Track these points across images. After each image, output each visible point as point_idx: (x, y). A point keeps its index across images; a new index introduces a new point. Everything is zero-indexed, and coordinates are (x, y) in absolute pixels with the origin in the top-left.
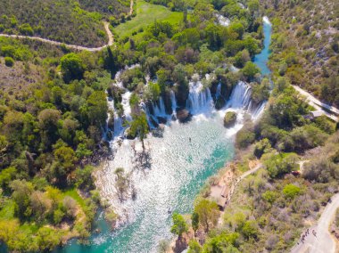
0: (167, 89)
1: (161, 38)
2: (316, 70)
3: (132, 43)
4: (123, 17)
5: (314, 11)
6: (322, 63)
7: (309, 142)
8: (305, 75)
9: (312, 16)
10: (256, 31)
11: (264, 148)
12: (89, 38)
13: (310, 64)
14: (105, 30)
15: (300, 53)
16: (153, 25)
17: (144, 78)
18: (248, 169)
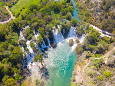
1: (34, 12)
2: (97, 18)
3: (22, 16)
4: (13, 2)
6: (98, 15)
7: (104, 48)
8: (94, 20)
10: (69, 2)
12: (1, 17)
13: (94, 15)
14: (7, 10)
15: (89, 11)
16: (30, 6)
17: (33, 33)
18: (86, 64)
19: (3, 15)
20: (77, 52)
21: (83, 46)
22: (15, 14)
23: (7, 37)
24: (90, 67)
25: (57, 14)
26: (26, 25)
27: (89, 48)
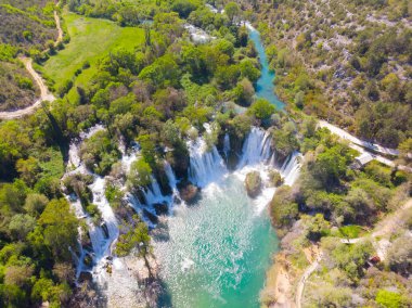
1: (124, 77)
2: (341, 96)
3: (81, 91)
4: (51, 46)
5: (306, 12)
6: (345, 86)
7: (371, 204)
8: (330, 105)
9: (306, 18)
10: (244, 45)
12: (6, 94)
13: (330, 88)
14: (28, 73)
15: (313, 73)
16: (107, 59)
17: (116, 149)
18: (308, 264)
19: (14, 89)
20: (275, 219)
21: (297, 195)
22: (56, 87)
23: (24, 166)
24: (326, 276)
25: (201, 84)
26: (94, 125)
27: (320, 204)
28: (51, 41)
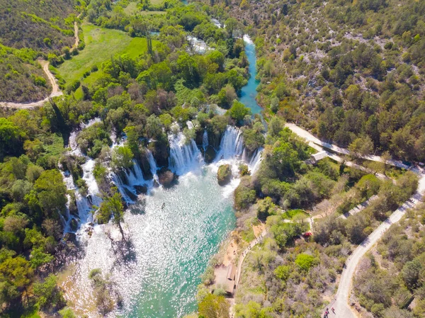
0: (141, 149)
1: (123, 79)
2: (310, 102)
3: (85, 90)
5: (298, 29)
6: (315, 94)
7: (315, 193)
8: (300, 110)
9: (297, 34)
10: (238, 57)
11: (267, 208)
12: (23, 89)
13: (304, 95)
14: (44, 73)
15: (291, 82)
16: (110, 64)
17: (108, 138)
18: (254, 238)
19: (29, 85)
20: (236, 200)
21: (255, 183)
22: (66, 86)
23: (30, 145)
25: (192, 88)
26: (93, 117)
27: (272, 190)
28: (67, 47)
